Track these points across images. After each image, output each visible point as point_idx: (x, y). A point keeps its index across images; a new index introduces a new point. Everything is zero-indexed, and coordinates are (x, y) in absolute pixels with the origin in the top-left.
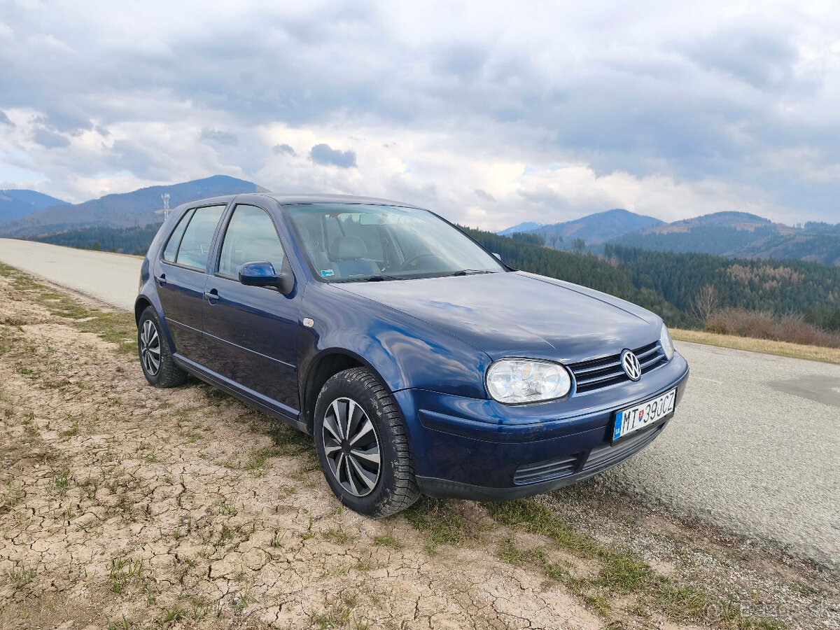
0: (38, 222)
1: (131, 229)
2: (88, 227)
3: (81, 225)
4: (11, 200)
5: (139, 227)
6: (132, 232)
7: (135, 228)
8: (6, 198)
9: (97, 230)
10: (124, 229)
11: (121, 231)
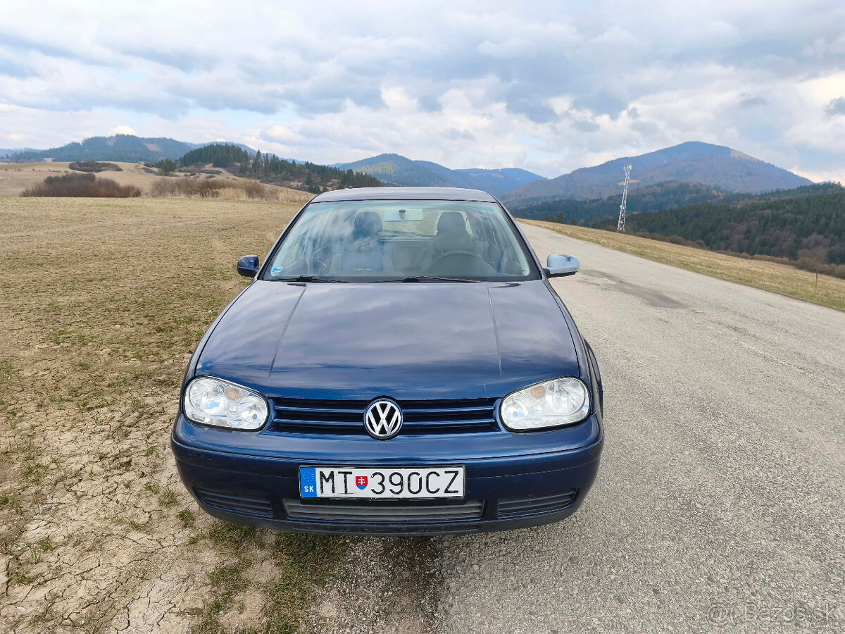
0: (520, 196)
1: (594, 201)
2: (558, 199)
3: (553, 198)
4: (503, 177)
5: (601, 199)
6: (594, 204)
7: (598, 200)
8: (499, 176)
9: (564, 202)
10: (588, 201)
11: (585, 202)
